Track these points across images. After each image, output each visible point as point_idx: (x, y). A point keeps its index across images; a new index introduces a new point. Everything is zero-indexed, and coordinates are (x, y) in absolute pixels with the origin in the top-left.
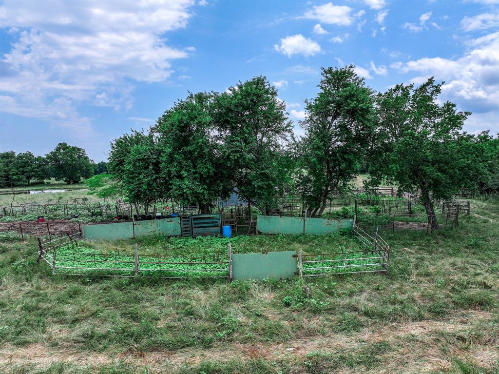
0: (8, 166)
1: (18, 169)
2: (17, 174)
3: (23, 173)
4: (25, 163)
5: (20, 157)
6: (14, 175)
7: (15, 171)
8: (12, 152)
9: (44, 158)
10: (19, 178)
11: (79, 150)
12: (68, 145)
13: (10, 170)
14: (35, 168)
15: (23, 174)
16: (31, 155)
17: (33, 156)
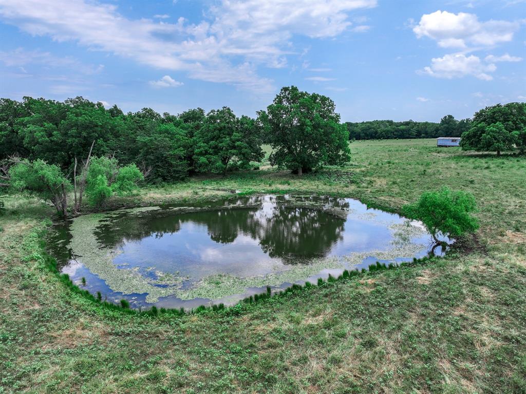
0: (192, 136)
1: (207, 142)
2: (206, 153)
3: (217, 150)
4: (220, 130)
5: (212, 118)
6: (201, 154)
7: (203, 147)
8: (200, 110)
9: (253, 120)
10: (210, 162)
11: (324, 99)
12: (300, 91)
13: (195, 143)
14: (238, 140)
15: (216, 153)
16: (230, 114)
17: (234, 117)
